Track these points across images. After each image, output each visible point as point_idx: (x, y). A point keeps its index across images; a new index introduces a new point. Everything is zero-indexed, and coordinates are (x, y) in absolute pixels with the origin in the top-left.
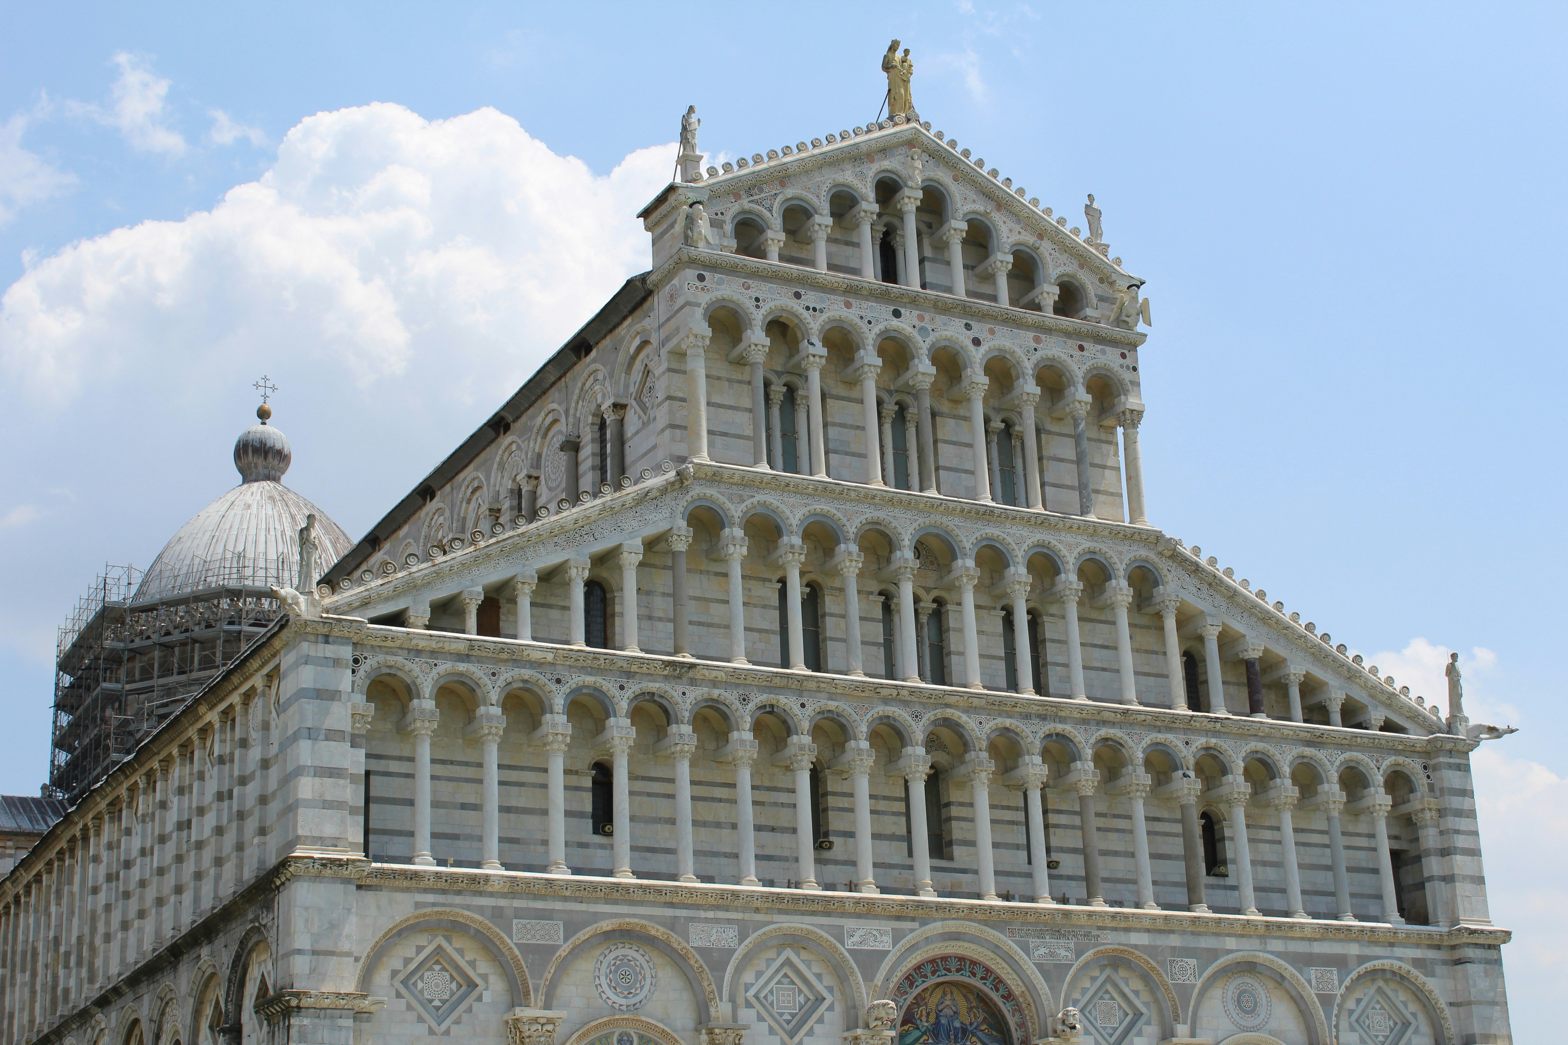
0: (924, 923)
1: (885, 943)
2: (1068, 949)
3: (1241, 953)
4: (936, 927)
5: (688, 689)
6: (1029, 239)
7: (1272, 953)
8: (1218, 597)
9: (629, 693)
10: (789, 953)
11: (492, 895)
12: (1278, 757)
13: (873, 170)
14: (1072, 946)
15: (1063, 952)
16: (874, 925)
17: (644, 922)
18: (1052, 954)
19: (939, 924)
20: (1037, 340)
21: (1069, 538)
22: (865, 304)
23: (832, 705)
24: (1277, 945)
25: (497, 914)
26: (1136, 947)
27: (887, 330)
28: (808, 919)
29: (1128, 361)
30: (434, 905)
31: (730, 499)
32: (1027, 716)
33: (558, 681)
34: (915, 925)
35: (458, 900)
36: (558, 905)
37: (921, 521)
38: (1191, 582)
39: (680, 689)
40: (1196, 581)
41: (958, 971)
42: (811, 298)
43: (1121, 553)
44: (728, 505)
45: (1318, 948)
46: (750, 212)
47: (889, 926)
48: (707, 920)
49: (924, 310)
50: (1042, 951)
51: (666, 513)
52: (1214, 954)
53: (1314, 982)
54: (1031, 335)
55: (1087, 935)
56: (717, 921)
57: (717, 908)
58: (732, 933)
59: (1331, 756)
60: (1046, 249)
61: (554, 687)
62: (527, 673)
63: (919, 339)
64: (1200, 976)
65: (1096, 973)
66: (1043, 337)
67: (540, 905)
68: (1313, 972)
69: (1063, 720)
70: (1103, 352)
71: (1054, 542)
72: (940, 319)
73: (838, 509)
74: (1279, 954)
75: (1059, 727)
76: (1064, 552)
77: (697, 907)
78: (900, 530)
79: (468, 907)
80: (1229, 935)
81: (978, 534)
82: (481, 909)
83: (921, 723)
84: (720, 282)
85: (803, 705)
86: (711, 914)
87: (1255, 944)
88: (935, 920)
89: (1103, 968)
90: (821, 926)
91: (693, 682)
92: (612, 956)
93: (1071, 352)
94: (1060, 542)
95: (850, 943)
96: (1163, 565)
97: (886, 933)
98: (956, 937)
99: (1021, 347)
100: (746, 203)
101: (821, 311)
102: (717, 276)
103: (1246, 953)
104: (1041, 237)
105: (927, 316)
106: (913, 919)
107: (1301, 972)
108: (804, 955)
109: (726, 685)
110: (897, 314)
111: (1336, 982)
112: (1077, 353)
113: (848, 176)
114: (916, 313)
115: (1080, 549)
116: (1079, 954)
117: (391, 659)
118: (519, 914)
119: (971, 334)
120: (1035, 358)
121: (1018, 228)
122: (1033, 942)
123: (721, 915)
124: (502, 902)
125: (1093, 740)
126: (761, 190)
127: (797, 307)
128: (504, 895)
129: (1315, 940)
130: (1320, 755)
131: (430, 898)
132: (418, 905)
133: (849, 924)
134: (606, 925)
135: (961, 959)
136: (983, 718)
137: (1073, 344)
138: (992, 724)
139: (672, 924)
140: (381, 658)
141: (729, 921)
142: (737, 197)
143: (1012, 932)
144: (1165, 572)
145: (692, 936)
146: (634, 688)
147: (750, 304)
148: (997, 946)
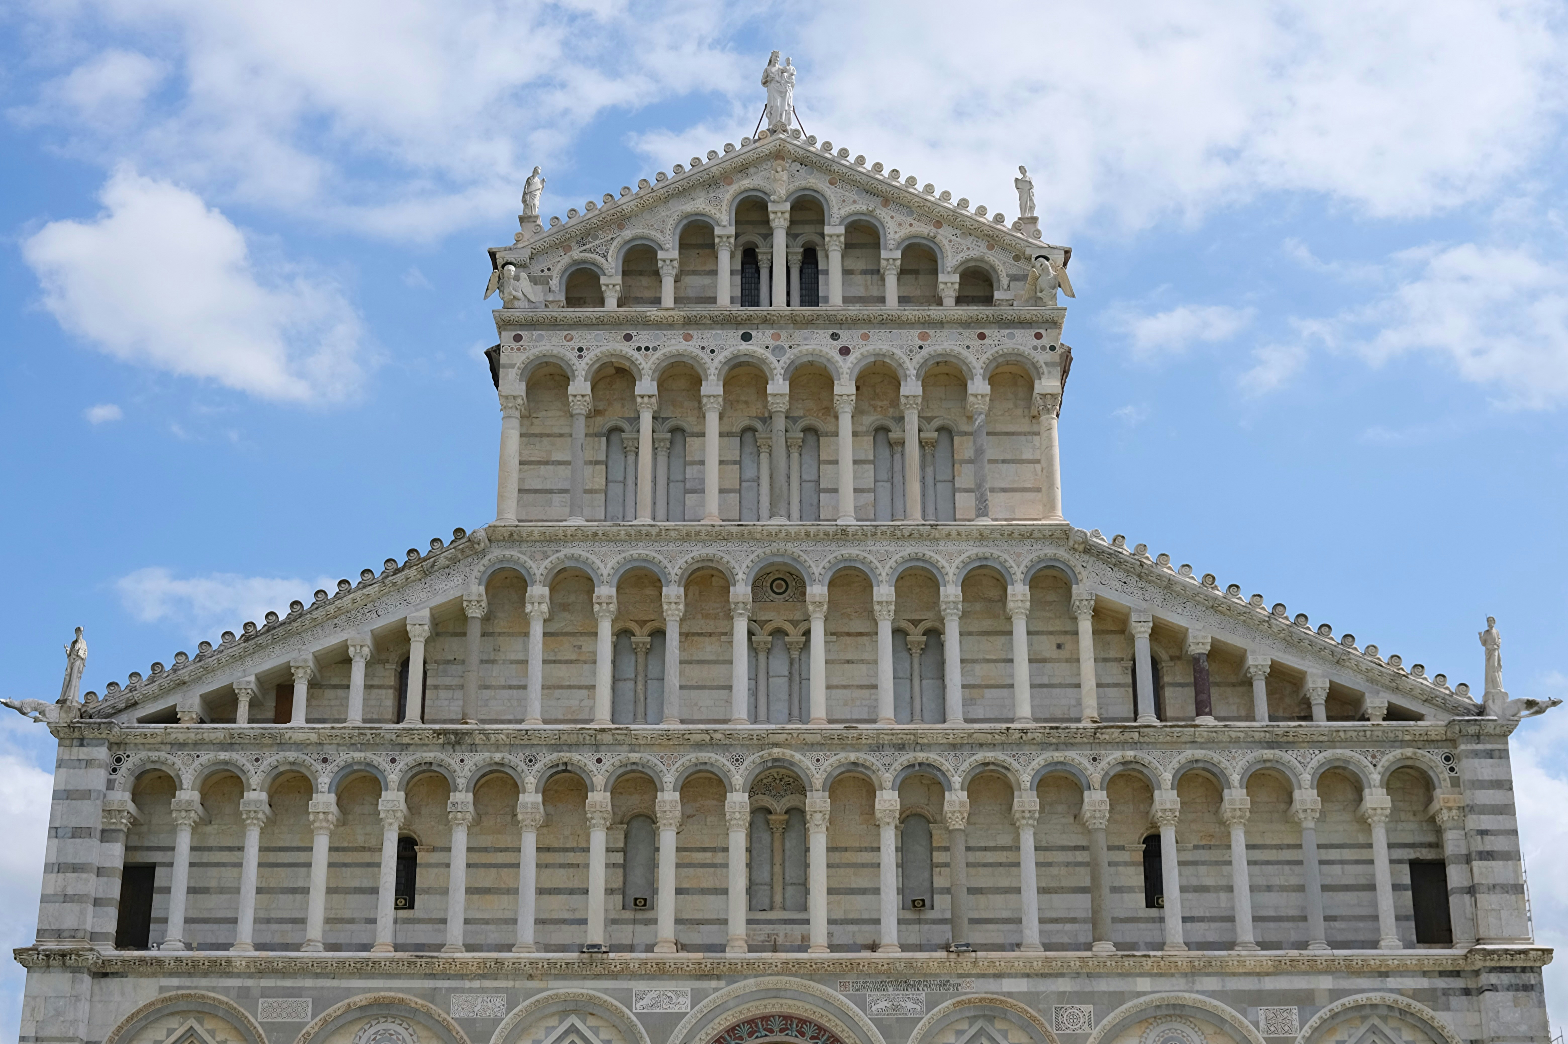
0: (732, 980)
1: (683, 1004)
2: (917, 1001)
3: (1157, 996)
4: (749, 984)
5: (467, 756)
6: (924, 229)
7: (1203, 993)
8: (1151, 588)
9: (401, 765)
10: (574, 1020)
11: (238, 975)
12: (1224, 764)
13: (729, 194)
14: (923, 997)
15: (910, 1005)
16: (669, 986)
17: (401, 995)
18: (895, 1008)
19: (752, 981)
20: (924, 337)
21: (951, 547)
22: (708, 334)
23: (634, 757)
24: (1211, 983)
25: (244, 993)
26: (1010, 994)
27: (736, 357)
28: (590, 984)
29: (1046, 341)
30: (178, 988)
31: (532, 558)
32: (878, 748)
33: (325, 760)
34: (722, 983)
35: (204, 982)
36: (309, 983)
37: (759, 551)
38: (1113, 577)
39: (459, 756)
40: (1121, 575)
41: (781, 1031)
42: (643, 338)
43: (1019, 555)
44: (530, 563)
45: (1270, 984)
46: (584, 262)
47: (687, 986)
48: (471, 990)
49: (781, 328)
50: (882, 1005)
51: (458, 580)
52: (1119, 998)
53: (1262, 1024)
54: (915, 333)
55: (944, 984)
56: (483, 990)
57: (483, 977)
58: (499, 1002)
59: (1304, 757)
60: (945, 237)
61: (319, 766)
62: (292, 755)
63: (772, 359)
64: (1096, 1025)
65: (964, 1026)
66: (931, 332)
67: (288, 983)
68: (1261, 1013)
69: (923, 747)
70: (1011, 336)
71: (929, 554)
72: (799, 335)
73: (659, 552)
74: (1213, 994)
75: (921, 756)
76: (942, 562)
77: (462, 977)
78: (733, 563)
79: (213, 989)
80: (1141, 975)
81: (831, 557)
82: (226, 990)
83: (743, 767)
84: (540, 338)
85: (599, 761)
86: (476, 984)
87: (1180, 983)
88: (746, 977)
89: (973, 1019)
90: (605, 991)
91: (473, 748)
92: (373, 1030)
93: (967, 343)
94: (937, 552)
95: (638, 1007)
96: (1076, 561)
97: (684, 994)
98: (776, 993)
99: (901, 347)
100: (576, 254)
101: (655, 349)
102: (535, 333)
103: (1164, 995)
104: (938, 224)
105: (784, 334)
106: (718, 978)
107: (1244, 1013)
108: (592, 1021)
109: (511, 747)
110: (746, 337)
111: (1296, 1024)
112: (976, 343)
113: (699, 204)
114: (769, 333)
115: (964, 556)
116: (931, 1005)
117: (154, 755)
118: (266, 993)
119: (838, 344)
120: (919, 358)
121: (910, 220)
122: (870, 995)
123: (488, 984)
124: (249, 982)
125: (965, 766)
126: (596, 238)
127: (628, 349)
128: (250, 976)
129: (1268, 974)
130: (1288, 757)
131: (175, 982)
132: (162, 989)
133: (638, 986)
134: (359, 999)
135: (787, 1018)
136: (820, 755)
137: (974, 333)
138: (832, 760)
139: (431, 995)
140: (143, 755)
141: (497, 990)
142: (567, 249)
143: (844, 985)
144: (1079, 569)
145: (454, 1007)
146: (406, 760)
147: (571, 356)
148: (827, 1002)
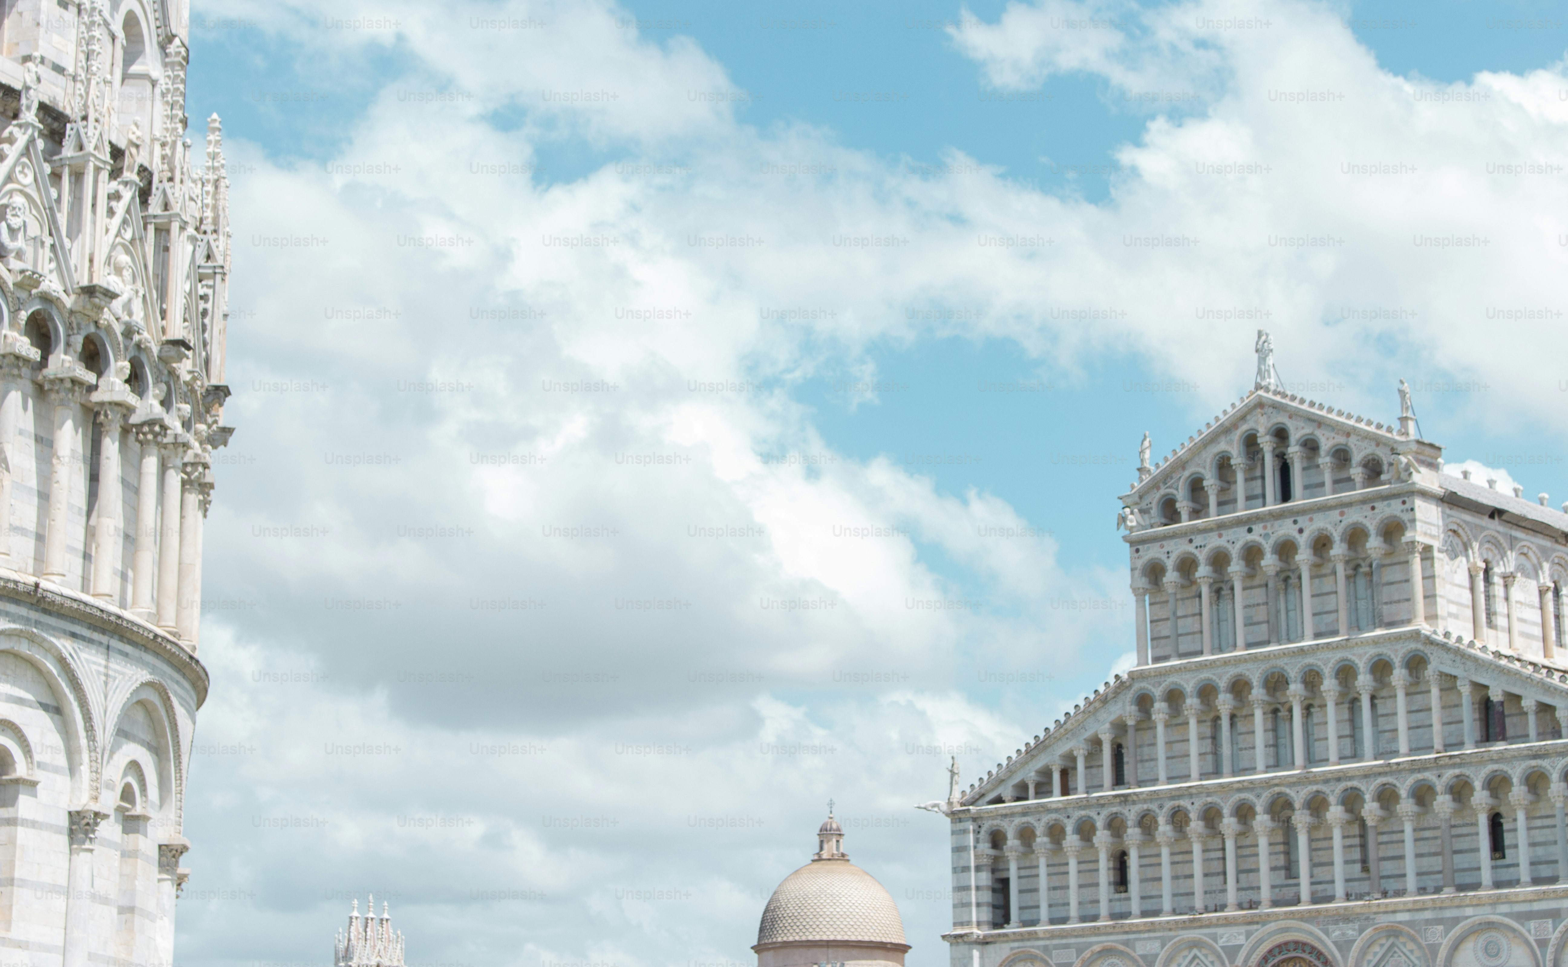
0: (1264, 925)
1: (1241, 940)
2: (1354, 930)
3: (1476, 918)
4: (1272, 926)
5: (1131, 807)
6: (1341, 440)
7: (1500, 914)
8: (1468, 663)
9: (1102, 816)
10: (1195, 951)
11: (1042, 939)
12: (1510, 772)
13: (1237, 436)
14: (1357, 927)
15: (1350, 932)
16: (1234, 930)
17: (1114, 944)
18: (1343, 934)
19: (1273, 924)
20: (1342, 514)
21: (1360, 651)
22: (1231, 531)
23: (1209, 799)
24: (1504, 908)
25: (1046, 949)
26: (1400, 922)
27: (1247, 543)
28: (1198, 931)
29: (1408, 506)
30: (1018, 948)
31: (1154, 686)
32: (1327, 781)
33: (1068, 817)
34: (1259, 926)
35: (1028, 944)
36: (1072, 941)
37: (1263, 667)
38: (1447, 657)
39: (1128, 808)
40: (1452, 656)
41: (1294, 950)
42: (1198, 540)
43: (1396, 651)
44: (1153, 690)
45: (1537, 906)
46: (1168, 494)
47: (1243, 929)
48: (1144, 939)
49: (1267, 521)
50: (1337, 933)
51: (1120, 705)
52: (1456, 921)
53: (1533, 932)
54: (1337, 512)
55: (1367, 919)
56: (1149, 939)
57: (1149, 931)
58: (1157, 944)
59: (1554, 762)
60: (1352, 442)
61: (1066, 821)
62: (1054, 816)
63: (1263, 542)
64: (1445, 937)
65: (1383, 941)
66: (1346, 510)
67: (1064, 941)
68: (1532, 924)
70: (1389, 505)
71: (1350, 657)
72: (1277, 523)
73: (1214, 674)
74: (1506, 915)
75: (1349, 784)
76: (1357, 661)
77: (1139, 932)
78: (1251, 677)
79: (1033, 947)
80: (1468, 906)
81: (1299, 665)
82: (1038, 947)
83: (1261, 800)
84: (1148, 549)
85: (1193, 804)
86: (1146, 935)
87: (1488, 909)
88: (1270, 922)
89: (1388, 937)
90: (1205, 935)
91: (1134, 803)
92: (1106, 963)
93: (1365, 514)
94: (1354, 655)
95: (1221, 942)
96: (1427, 650)
97: (1242, 934)
98: (1286, 930)
99: (1330, 523)
100: (1163, 491)
101: (1205, 546)
102: (1146, 546)
103: (1480, 917)
104: (1348, 435)
105: (1269, 524)
106: (1257, 923)
107: (1523, 925)
108: (1204, 951)
109: (1151, 800)
110: (1250, 530)
111: (1551, 930)
112: (1370, 513)
113: (1222, 446)
114: (1261, 525)
115: (1367, 656)
116: (1361, 931)
117: (995, 822)
118: (1056, 947)
119: (1297, 527)
120: (1341, 528)
121: (1332, 434)
122: (1331, 928)
123: (1152, 935)
124: (1048, 942)
125: (1372, 787)
126: (1172, 478)
127: (1191, 548)
128: (1048, 939)
129: (1535, 901)
130: (1545, 763)
131: (1016, 944)
132: (1012, 949)
133: (1220, 931)
134: (1097, 948)
135: (1296, 943)
136: (1299, 788)
137: (1369, 506)
138: (1305, 791)
139: (1126, 943)
140: (990, 822)
141: (1156, 938)
142: (1158, 488)
143: (1318, 923)
144: (1429, 655)
145: (1138, 949)
146: (1105, 813)
147: (1164, 557)
148: (1311, 933)
